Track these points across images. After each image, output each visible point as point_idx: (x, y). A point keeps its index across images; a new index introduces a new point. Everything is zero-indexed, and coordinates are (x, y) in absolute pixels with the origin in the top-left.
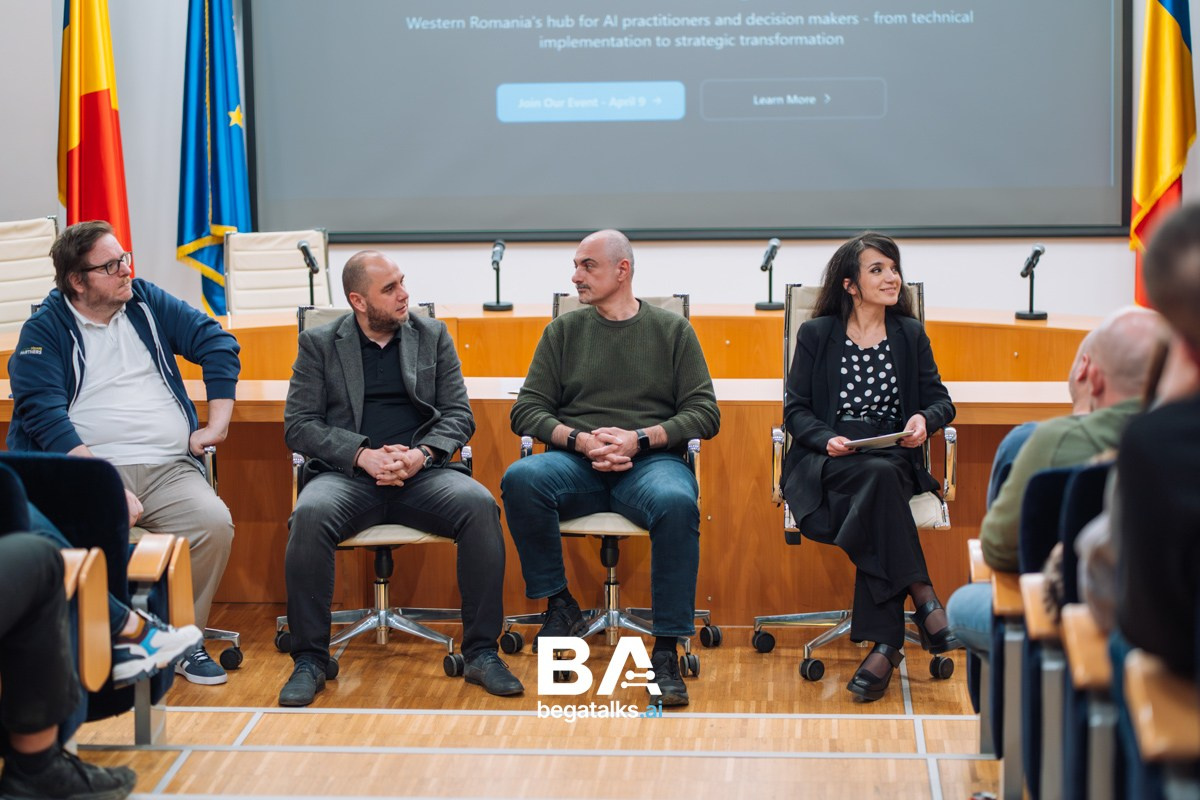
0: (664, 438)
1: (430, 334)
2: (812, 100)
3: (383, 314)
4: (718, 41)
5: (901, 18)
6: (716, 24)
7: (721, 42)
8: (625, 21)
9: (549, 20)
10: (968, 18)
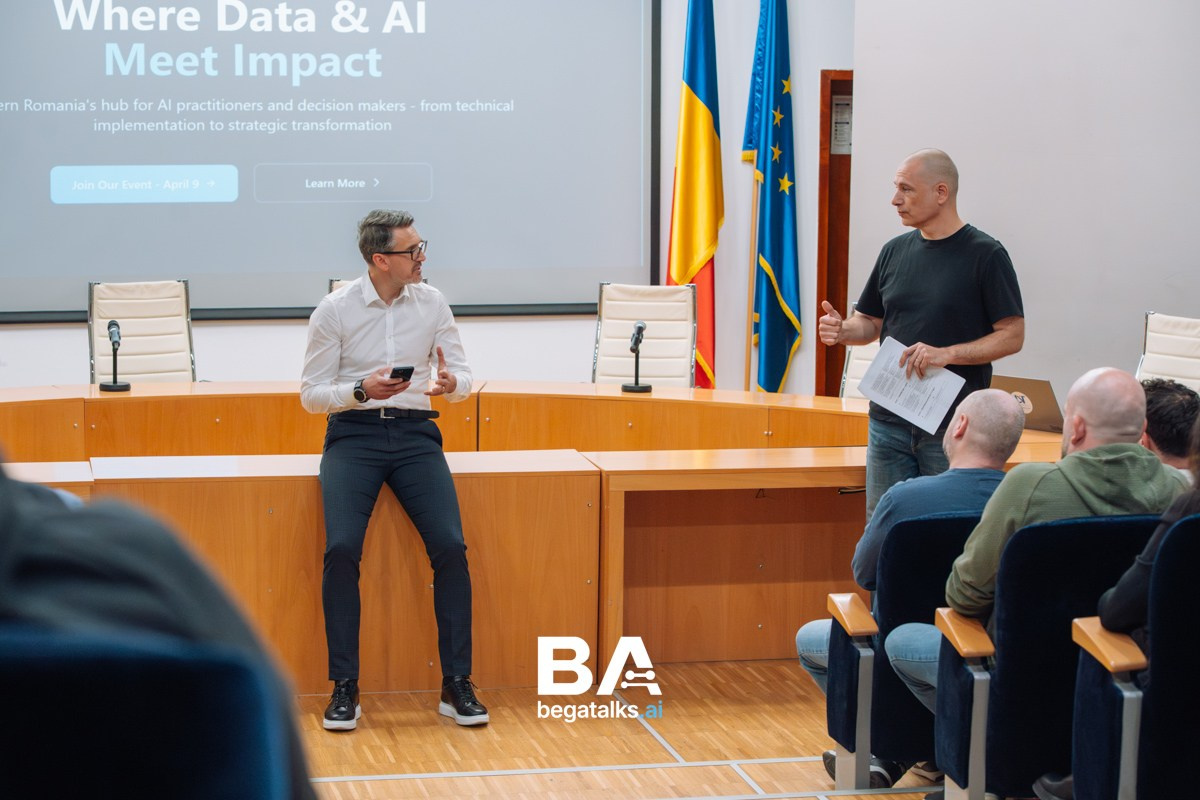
2: (362, 184)
4: (271, 126)
5: (446, 106)
6: (269, 109)
7: (274, 127)
8: (178, 104)
9: (103, 104)
10: (509, 107)
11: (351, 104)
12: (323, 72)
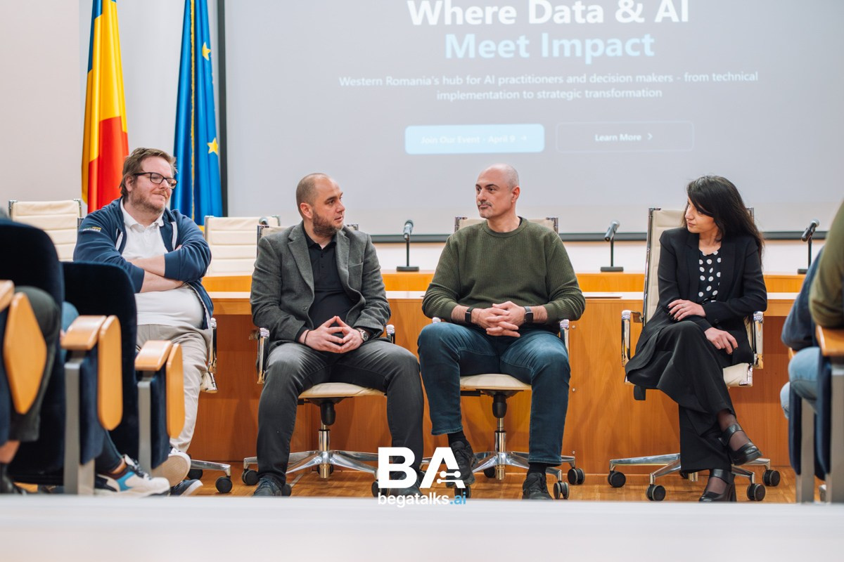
0: (545, 315)
1: (360, 242)
2: (639, 138)
3: (325, 221)
4: (570, 95)
5: (705, 77)
6: (568, 81)
7: (571, 95)
8: (500, 79)
9: (444, 79)
10: (754, 77)
11: (631, 77)
12: (609, 53)
